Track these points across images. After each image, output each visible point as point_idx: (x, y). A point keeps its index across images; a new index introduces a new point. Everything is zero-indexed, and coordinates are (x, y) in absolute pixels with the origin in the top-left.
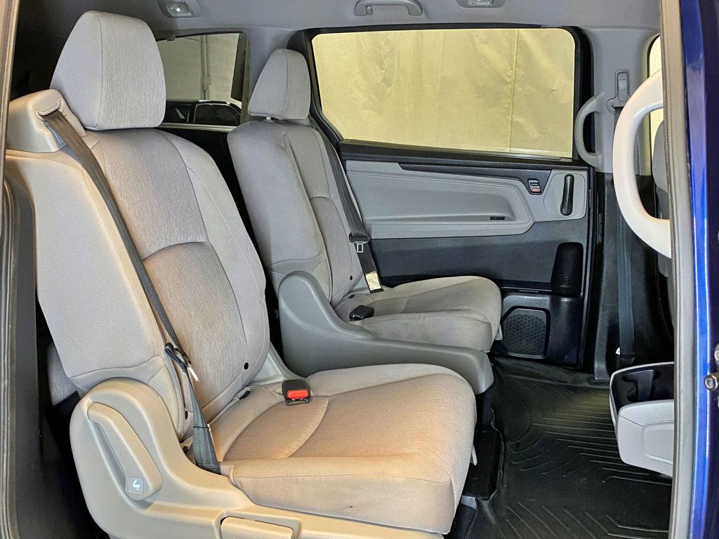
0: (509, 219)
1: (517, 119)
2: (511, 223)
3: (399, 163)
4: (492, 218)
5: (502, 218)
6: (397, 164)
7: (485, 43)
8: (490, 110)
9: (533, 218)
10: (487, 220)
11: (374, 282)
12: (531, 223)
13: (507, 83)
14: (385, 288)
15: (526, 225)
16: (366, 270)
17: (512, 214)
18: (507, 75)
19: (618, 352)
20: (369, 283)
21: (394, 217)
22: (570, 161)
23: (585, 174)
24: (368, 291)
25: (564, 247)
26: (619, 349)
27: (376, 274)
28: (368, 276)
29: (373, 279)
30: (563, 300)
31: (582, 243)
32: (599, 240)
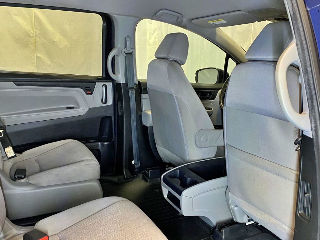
0: (77, 108)
1: (39, 55)
2: (78, 109)
3: (13, 82)
4: (68, 108)
5: (73, 108)
6: (12, 83)
7: (17, 15)
8: (24, 50)
9: (88, 106)
10: (65, 109)
11: (10, 152)
12: (87, 109)
13: (32, 37)
14: (17, 155)
15: (85, 110)
16: (5, 147)
17: (78, 104)
18: (31, 33)
19: (133, 162)
20: (7, 154)
21: (14, 113)
22: (101, 78)
23: (111, 84)
24: (6, 158)
25: (104, 119)
26: (133, 161)
27: (11, 147)
28: (6, 150)
29: (10, 151)
30: (106, 143)
31: (111, 116)
32: (120, 114)
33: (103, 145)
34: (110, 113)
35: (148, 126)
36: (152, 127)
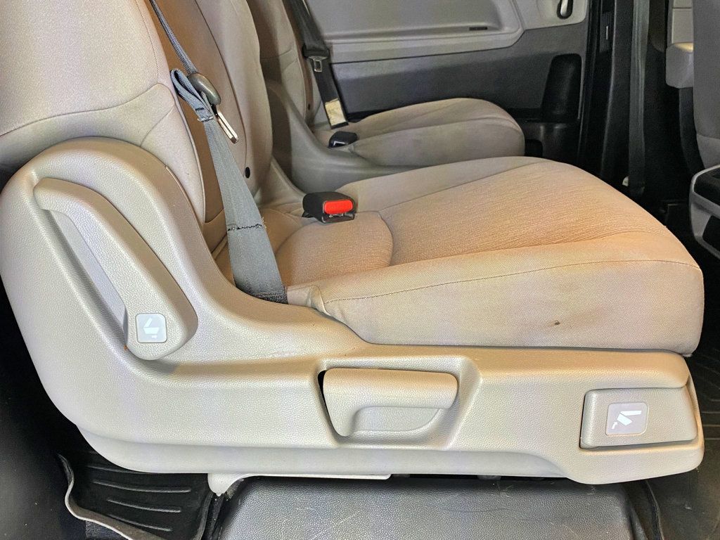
0: (494, 29)
2: (496, 33)
4: (473, 29)
5: (485, 28)
9: (523, 24)
10: (466, 32)
11: (335, 113)
12: (520, 31)
15: (518, 33)
16: (326, 98)
19: (626, 182)
20: (329, 115)
24: (327, 126)
25: (561, 60)
26: (626, 180)
27: (338, 102)
28: (328, 105)
29: (335, 110)
30: (558, 127)
31: (581, 55)
32: (603, 47)
33: (549, 130)
34: (578, 47)
35: (679, 86)
36: (690, 90)
